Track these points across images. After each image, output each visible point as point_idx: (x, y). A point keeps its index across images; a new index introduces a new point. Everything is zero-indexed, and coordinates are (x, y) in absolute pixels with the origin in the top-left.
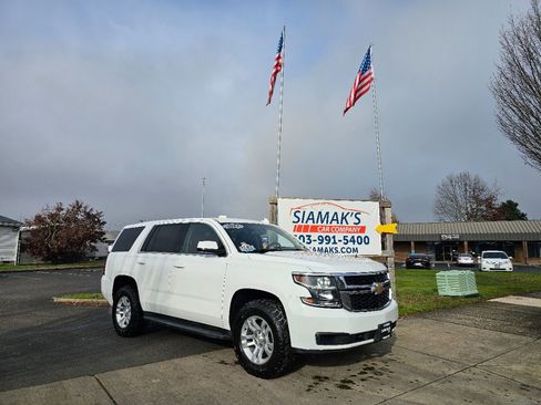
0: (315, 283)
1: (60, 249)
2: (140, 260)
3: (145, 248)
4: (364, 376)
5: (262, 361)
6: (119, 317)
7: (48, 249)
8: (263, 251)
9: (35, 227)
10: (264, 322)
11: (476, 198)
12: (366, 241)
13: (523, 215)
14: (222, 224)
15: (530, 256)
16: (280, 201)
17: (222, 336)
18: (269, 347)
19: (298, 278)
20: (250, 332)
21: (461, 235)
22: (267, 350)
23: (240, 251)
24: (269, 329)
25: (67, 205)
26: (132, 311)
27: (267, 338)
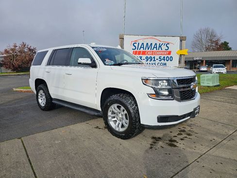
0: (157, 84)
1: (19, 65)
2: (47, 70)
3: (49, 64)
4: (181, 137)
5: (122, 130)
6: (40, 101)
7: (13, 66)
8: (120, 65)
9: (5, 55)
10: (122, 108)
11: (211, 40)
12: (171, 59)
13: (230, 48)
14: (93, 48)
15: (232, 67)
16: (125, 37)
17: (96, 114)
18: (126, 123)
19: (145, 81)
20: (113, 113)
21: (203, 58)
22: (124, 124)
23: (105, 64)
24: (126, 112)
25: (19, 44)
26: (46, 97)
27: (124, 117)
